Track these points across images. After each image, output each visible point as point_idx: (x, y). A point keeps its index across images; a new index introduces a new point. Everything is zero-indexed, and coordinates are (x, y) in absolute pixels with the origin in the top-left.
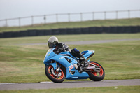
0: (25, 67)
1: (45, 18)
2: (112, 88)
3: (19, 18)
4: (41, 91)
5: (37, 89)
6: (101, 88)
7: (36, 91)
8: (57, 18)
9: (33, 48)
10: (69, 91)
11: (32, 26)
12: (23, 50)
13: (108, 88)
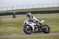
0: (5, 28)
1: (13, 8)
2: (41, 37)
3: (2, 8)
4: (11, 38)
5: (10, 37)
6: (37, 37)
7: (10, 38)
8: (18, 8)
9: (8, 20)
10: (23, 38)
11: (7, 11)
12: (3, 21)
13: (40, 36)
